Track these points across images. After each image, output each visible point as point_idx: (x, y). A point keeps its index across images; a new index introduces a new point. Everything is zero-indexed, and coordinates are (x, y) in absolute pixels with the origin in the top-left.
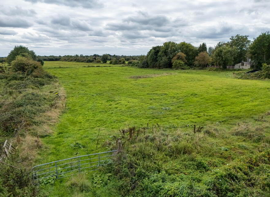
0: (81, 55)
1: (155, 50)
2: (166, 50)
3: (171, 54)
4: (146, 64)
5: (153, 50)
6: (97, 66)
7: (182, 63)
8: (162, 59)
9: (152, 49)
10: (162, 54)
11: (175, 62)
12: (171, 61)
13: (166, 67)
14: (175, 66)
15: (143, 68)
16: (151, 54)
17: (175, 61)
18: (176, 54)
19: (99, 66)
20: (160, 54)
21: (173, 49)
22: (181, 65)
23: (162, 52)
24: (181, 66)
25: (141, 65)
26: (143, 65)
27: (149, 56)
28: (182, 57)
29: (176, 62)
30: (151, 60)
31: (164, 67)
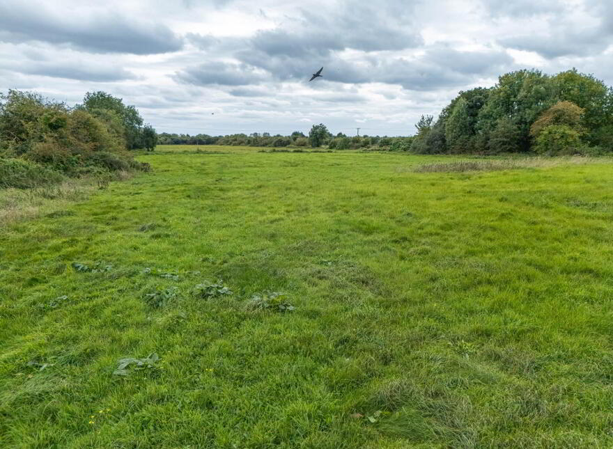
0: (265, 134)
1: (467, 99)
2: (508, 97)
3: (530, 108)
4: (440, 142)
5: (463, 101)
6: (295, 151)
7: (572, 136)
8: (496, 124)
9: (457, 99)
10: (495, 111)
11: (546, 132)
12: (527, 130)
13: (511, 151)
14: (546, 145)
15: (429, 153)
16: (456, 110)
17: (543, 129)
18: (545, 109)
19: (301, 152)
20: (486, 109)
21: (537, 92)
22: (570, 140)
23: (497, 104)
24: (567, 143)
25: (424, 145)
26: (428, 144)
27: (451, 119)
28: (569, 116)
29: (550, 133)
30: (458, 129)
31: (504, 151)
